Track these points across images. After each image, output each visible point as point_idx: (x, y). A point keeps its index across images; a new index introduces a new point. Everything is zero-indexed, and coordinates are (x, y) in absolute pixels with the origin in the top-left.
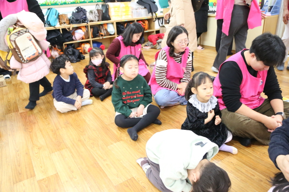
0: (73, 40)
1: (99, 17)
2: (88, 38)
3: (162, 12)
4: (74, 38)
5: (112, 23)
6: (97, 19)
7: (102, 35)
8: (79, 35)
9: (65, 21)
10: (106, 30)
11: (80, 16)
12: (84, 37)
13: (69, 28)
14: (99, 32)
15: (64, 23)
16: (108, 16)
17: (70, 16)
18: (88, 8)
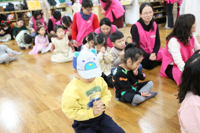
0: (7, 20)
1: (21, 8)
2: (16, 19)
3: (60, 5)
4: (7, 19)
5: (30, 12)
6: (20, 9)
7: (24, 18)
8: (10, 17)
9: (2, 10)
10: (26, 15)
11: (10, 8)
12: (13, 19)
13: (4, 14)
14: (22, 16)
15: (1, 11)
16: (26, 8)
17: (5, 7)
18: (15, 3)
